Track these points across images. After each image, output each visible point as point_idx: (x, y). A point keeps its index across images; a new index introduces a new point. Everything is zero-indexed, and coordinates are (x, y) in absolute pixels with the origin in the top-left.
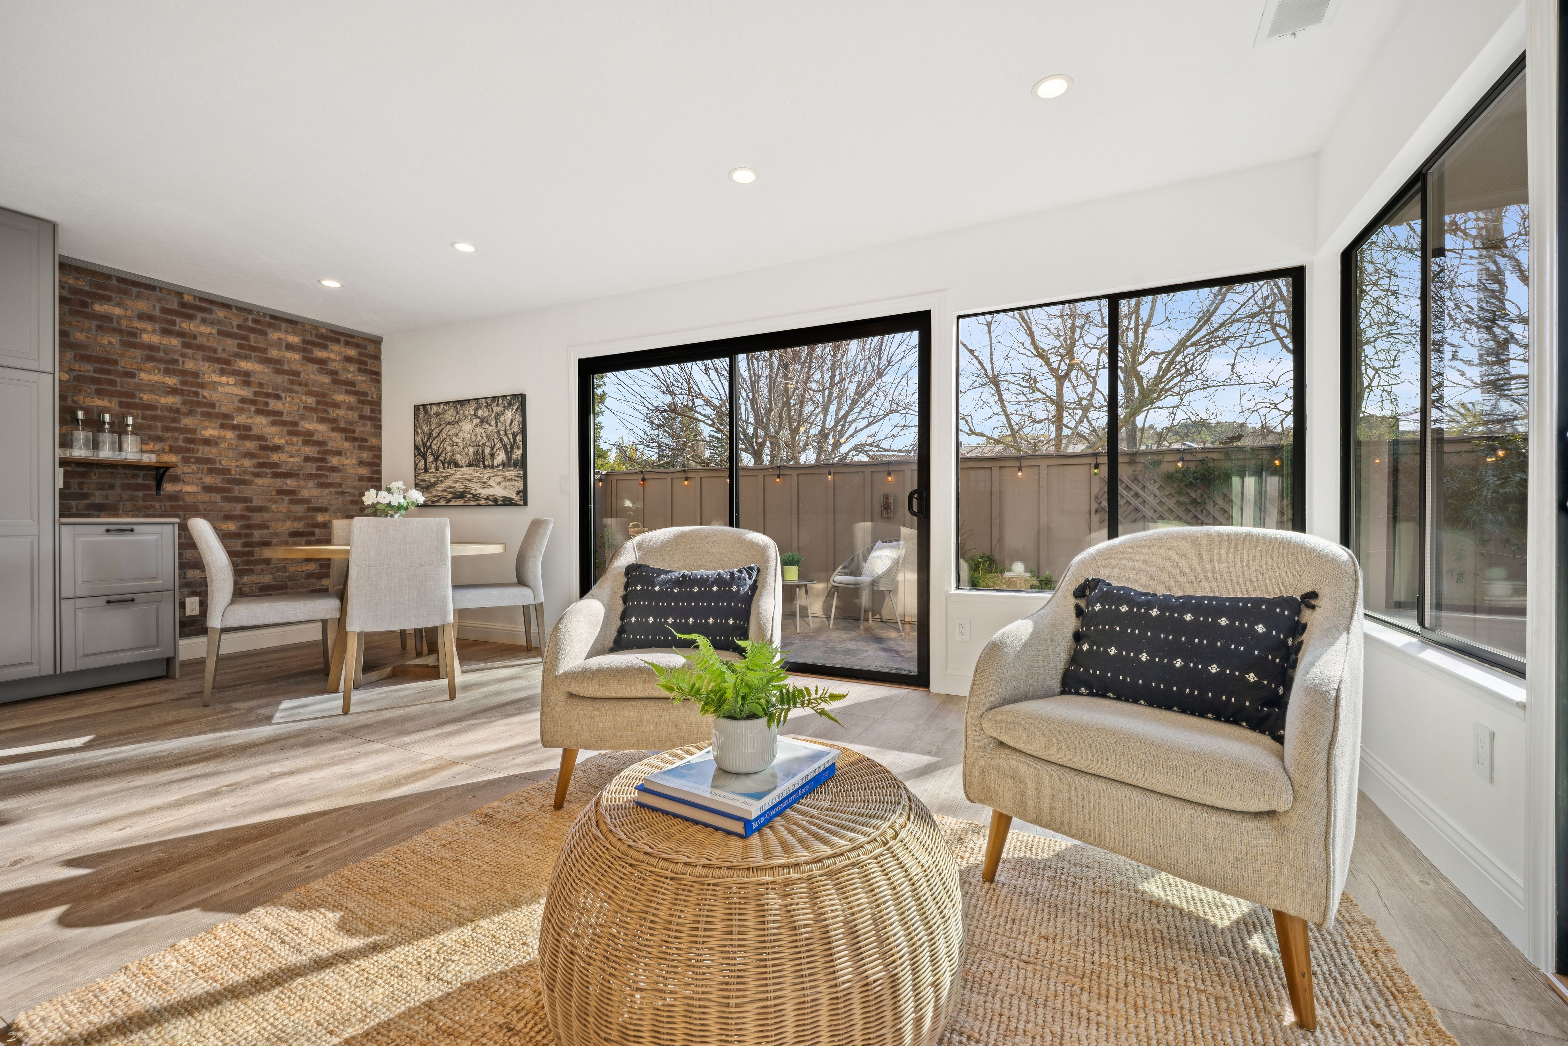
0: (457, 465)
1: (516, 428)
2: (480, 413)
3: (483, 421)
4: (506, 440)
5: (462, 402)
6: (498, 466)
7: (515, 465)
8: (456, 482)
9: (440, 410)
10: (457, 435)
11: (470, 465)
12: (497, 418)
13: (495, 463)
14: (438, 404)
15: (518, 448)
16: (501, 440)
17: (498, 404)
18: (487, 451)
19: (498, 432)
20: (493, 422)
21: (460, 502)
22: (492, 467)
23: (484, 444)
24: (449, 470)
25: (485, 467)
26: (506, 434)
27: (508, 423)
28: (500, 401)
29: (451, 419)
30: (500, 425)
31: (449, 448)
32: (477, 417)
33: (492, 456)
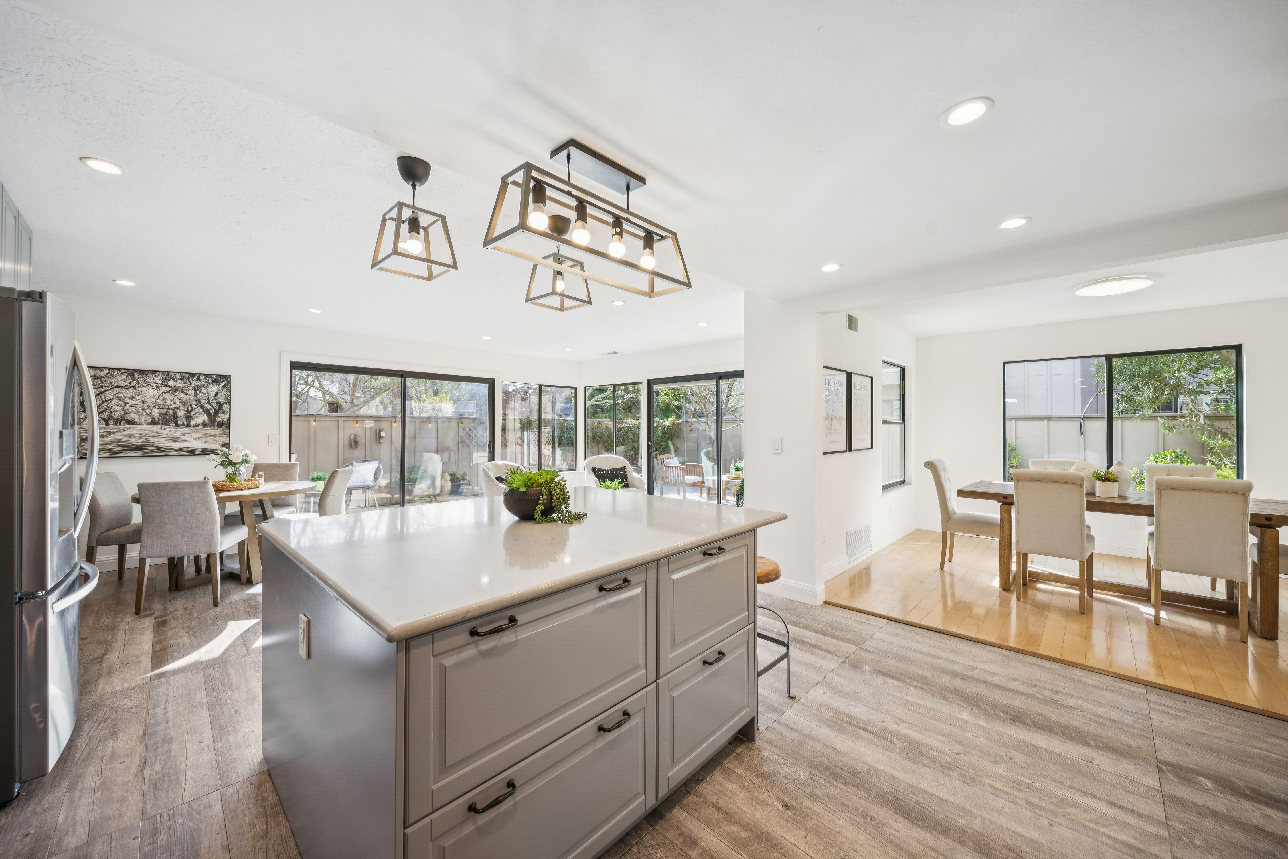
0: (130, 422)
1: (222, 398)
2: (171, 383)
3: (175, 390)
4: (208, 407)
5: (143, 372)
6: (196, 426)
7: (220, 425)
8: (130, 437)
9: (102, 374)
10: (132, 398)
11: (153, 423)
12: (197, 389)
13: (193, 423)
14: (101, 369)
15: (224, 413)
16: (202, 407)
17: (198, 379)
18: (181, 414)
19: (199, 401)
20: (192, 392)
21: (139, 453)
22: (189, 426)
23: (178, 408)
24: (118, 427)
25: (177, 425)
26: (208, 402)
27: (213, 394)
28: (202, 377)
29: (121, 383)
30: (200, 395)
31: (117, 408)
32: (167, 386)
33: (189, 418)
